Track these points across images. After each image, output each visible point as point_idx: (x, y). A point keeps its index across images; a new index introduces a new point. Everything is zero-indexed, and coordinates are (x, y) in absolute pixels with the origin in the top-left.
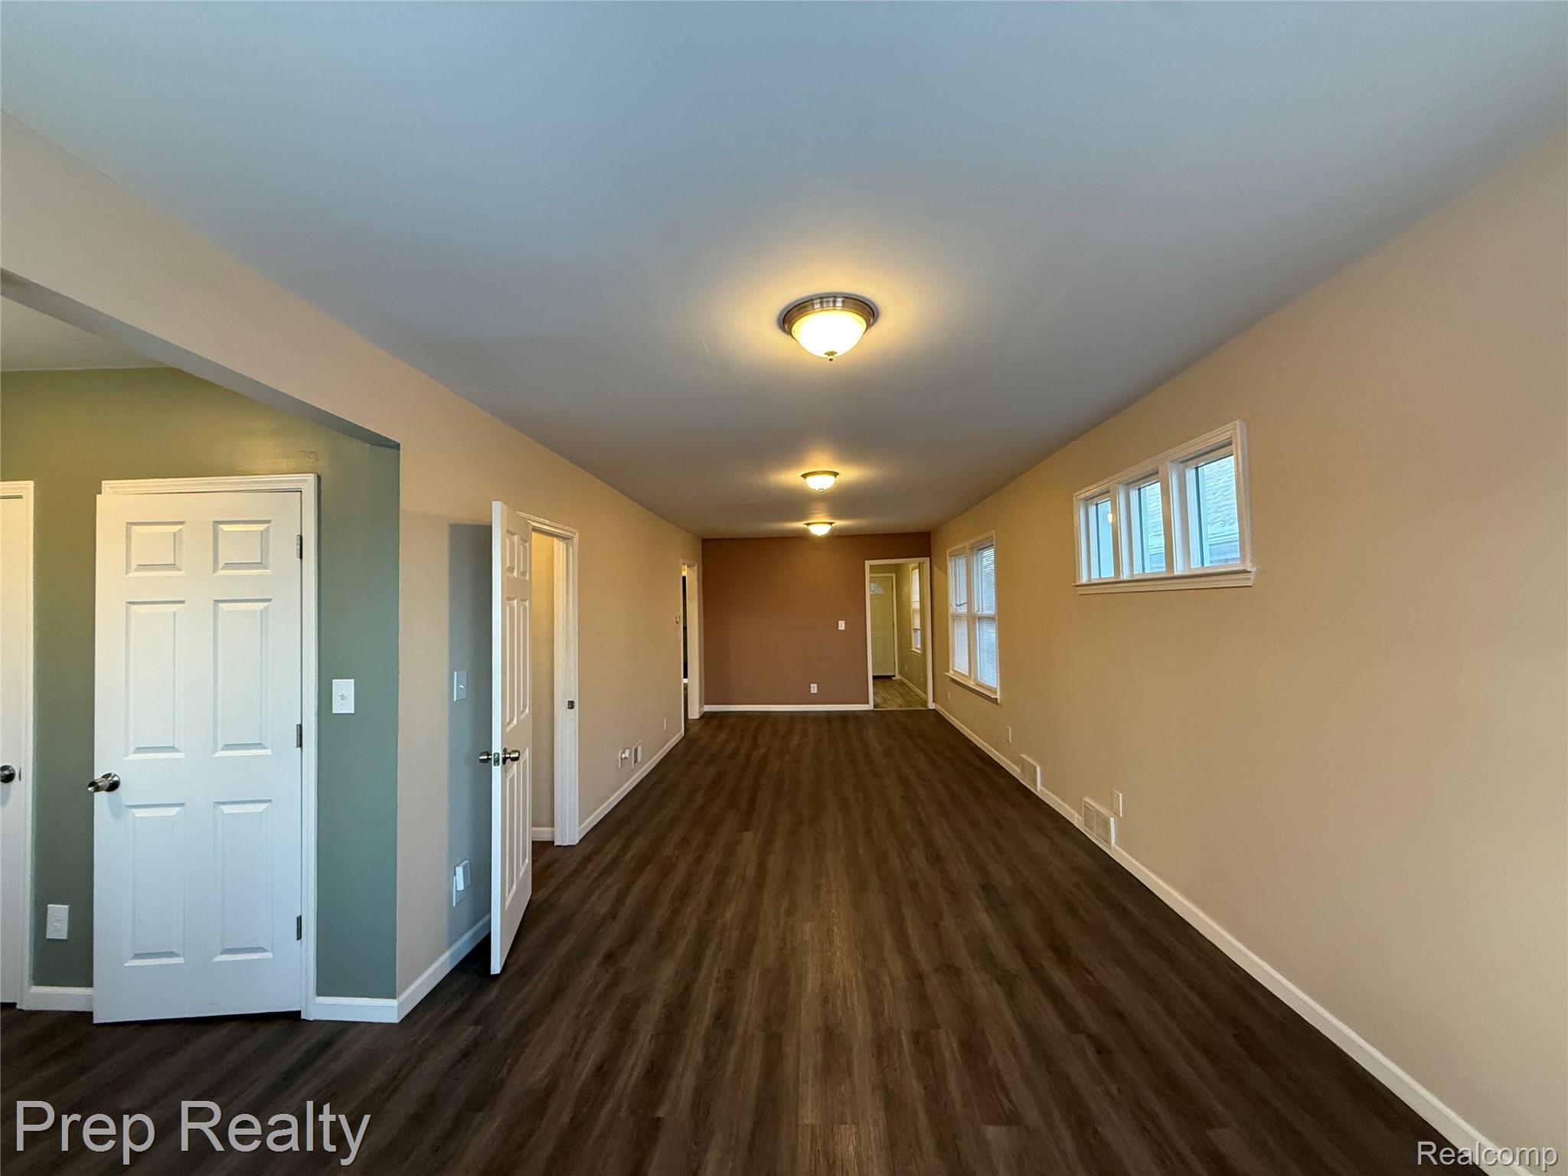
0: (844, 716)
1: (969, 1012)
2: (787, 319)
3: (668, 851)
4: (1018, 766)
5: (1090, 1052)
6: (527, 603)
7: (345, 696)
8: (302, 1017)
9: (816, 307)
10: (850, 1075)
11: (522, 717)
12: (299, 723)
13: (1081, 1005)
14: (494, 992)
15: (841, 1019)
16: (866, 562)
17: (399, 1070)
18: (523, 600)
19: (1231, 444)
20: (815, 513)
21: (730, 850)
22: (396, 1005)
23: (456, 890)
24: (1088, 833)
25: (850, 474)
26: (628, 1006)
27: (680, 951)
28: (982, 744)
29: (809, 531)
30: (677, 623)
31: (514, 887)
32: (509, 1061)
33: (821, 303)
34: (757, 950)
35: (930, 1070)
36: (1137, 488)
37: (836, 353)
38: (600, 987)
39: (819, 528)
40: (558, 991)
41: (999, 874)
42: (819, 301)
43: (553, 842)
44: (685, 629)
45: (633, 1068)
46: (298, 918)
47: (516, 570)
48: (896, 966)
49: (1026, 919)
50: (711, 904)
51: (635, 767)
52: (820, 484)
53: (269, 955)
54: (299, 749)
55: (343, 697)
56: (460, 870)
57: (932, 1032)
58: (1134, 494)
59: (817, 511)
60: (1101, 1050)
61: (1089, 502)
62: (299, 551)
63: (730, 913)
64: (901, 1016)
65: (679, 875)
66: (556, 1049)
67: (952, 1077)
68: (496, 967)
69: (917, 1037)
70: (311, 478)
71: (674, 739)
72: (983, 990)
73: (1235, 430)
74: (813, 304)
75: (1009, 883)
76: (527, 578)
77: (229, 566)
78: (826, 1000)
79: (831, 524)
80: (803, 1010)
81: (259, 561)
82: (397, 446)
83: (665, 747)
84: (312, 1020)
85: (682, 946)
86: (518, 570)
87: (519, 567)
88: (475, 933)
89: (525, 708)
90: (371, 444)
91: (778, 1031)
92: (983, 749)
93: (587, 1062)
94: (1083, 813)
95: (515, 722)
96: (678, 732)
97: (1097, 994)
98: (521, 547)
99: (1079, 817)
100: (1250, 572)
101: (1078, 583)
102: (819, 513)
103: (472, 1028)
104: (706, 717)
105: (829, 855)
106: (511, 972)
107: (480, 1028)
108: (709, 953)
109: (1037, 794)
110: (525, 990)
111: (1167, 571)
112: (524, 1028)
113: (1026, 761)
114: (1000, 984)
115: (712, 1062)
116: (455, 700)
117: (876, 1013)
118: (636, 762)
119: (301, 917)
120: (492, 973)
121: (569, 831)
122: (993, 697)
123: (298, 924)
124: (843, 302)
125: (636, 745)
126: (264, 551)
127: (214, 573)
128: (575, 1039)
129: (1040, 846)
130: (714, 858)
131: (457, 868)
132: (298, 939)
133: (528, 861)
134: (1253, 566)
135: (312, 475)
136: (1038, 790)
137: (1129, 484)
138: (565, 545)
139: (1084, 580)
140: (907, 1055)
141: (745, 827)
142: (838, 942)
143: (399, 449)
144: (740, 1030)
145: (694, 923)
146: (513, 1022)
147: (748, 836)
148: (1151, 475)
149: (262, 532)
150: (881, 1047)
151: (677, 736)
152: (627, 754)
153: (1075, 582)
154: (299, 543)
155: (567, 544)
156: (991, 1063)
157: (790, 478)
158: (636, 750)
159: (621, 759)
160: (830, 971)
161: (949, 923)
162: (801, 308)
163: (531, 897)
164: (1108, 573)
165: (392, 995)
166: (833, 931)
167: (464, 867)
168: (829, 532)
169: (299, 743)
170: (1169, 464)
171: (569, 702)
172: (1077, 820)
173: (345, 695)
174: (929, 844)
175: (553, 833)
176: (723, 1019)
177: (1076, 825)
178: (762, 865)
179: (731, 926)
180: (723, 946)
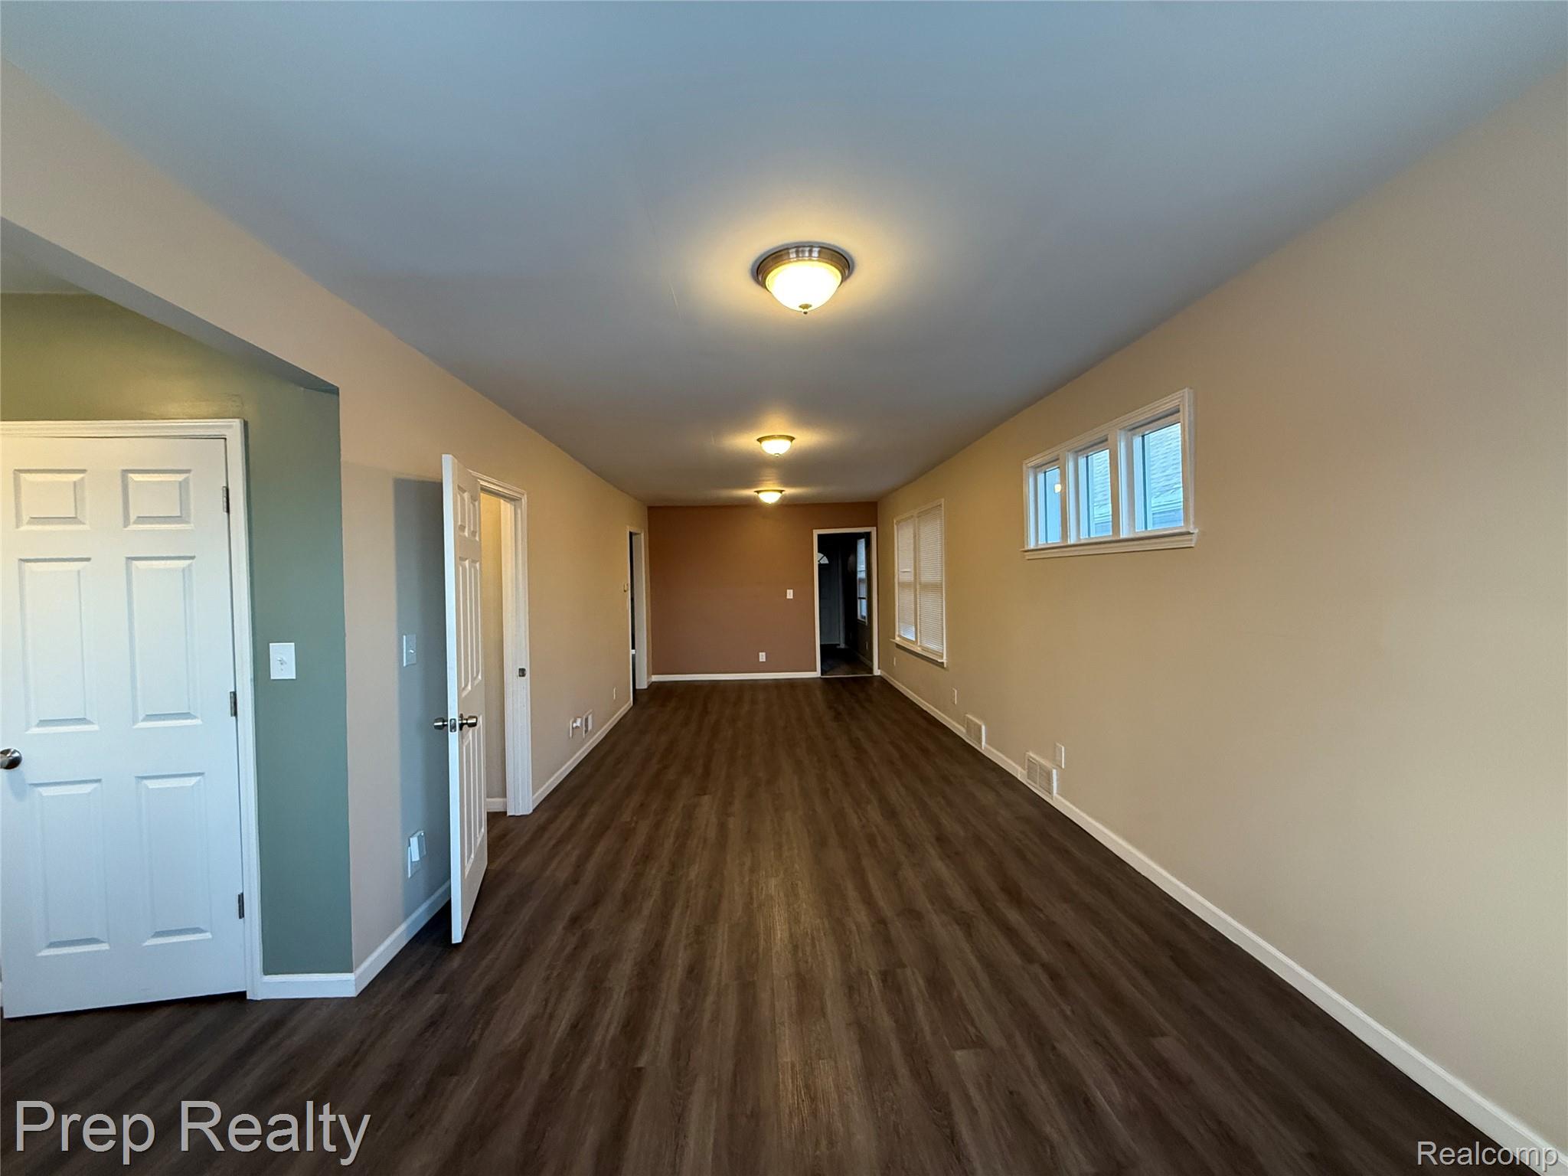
0: (791, 684)
1: (931, 952)
2: (761, 270)
3: (626, 817)
4: (964, 727)
5: (1044, 978)
6: (478, 565)
7: (284, 661)
8: (248, 998)
9: (791, 256)
10: (824, 1015)
11: (476, 682)
12: (233, 690)
13: (1032, 938)
14: (456, 961)
15: (812, 967)
16: (814, 531)
17: (362, 1042)
18: (474, 561)
19: (1178, 411)
20: (763, 481)
21: (689, 814)
22: (354, 979)
23: (411, 862)
24: (1030, 784)
25: (807, 439)
26: (599, 965)
27: (646, 912)
28: (929, 708)
29: (759, 498)
30: (625, 591)
31: (472, 856)
32: (480, 1026)
33: (797, 252)
34: (725, 905)
35: (900, 1005)
36: (1085, 455)
37: (811, 306)
38: (568, 949)
39: (770, 496)
40: (524, 956)
41: (950, 825)
42: (794, 250)
43: (506, 813)
44: (632, 599)
45: (609, 1024)
46: (239, 896)
47: (467, 529)
48: (861, 915)
49: (979, 864)
50: (673, 866)
51: (586, 737)
52: (776, 448)
53: (208, 935)
54: (234, 717)
55: (282, 662)
56: (414, 841)
57: (899, 971)
58: (1082, 461)
59: (768, 478)
60: (1054, 976)
61: (1038, 470)
62: (225, 504)
63: (695, 872)
64: (869, 959)
65: (639, 839)
66: (529, 1010)
67: (920, 1010)
68: (457, 936)
69: (885, 976)
70: (237, 424)
71: (623, 709)
72: (944, 931)
73: (1183, 398)
74: (788, 253)
75: (962, 833)
76: (477, 539)
77: (141, 519)
78: (796, 948)
79: (781, 491)
80: (774, 960)
81: (179, 515)
82: (334, 391)
83: (615, 717)
84: (259, 999)
85: (648, 906)
86: (469, 529)
87: (469, 526)
88: (431, 904)
89: (477, 674)
90: (305, 388)
91: (751, 980)
92: (929, 712)
93: (561, 1022)
94: (1026, 767)
95: (469, 687)
96: (626, 703)
97: (1047, 928)
98: (471, 505)
99: (1023, 771)
100: (1192, 534)
101: (1026, 549)
102: (769, 480)
103: (437, 996)
104: (655, 687)
105: (788, 814)
106: (475, 938)
107: (445, 995)
108: (677, 912)
109: (981, 751)
110: (489, 957)
111: (1113, 535)
112: (492, 993)
113: (972, 721)
114: (959, 924)
115: (688, 1013)
116: (405, 665)
117: (845, 957)
118: (586, 731)
119: (242, 894)
120: (453, 942)
121: (522, 801)
122: (939, 661)
123: (239, 902)
124: (819, 252)
125: (586, 714)
126: (184, 503)
127: (125, 526)
128: (547, 1001)
129: (987, 798)
130: (674, 821)
131: (411, 839)
132: (240, 917)
133: (484, 830)
134: (1195, 528)
135: (237, 420)
136: (983, 748)
137: (1078, 452)
138: (513, 508)
139: (1032, 546)
140: (877, 993)
141: (702, 791)
142: (802, 893)
143: (338, 394)
144: (714, 981)
145: (659, 884)
146: (480, 989)
147: (706, 799)
148: (1101, 443)
149: (180, 483)
150: (852, 986)
151: (626, 706)
152: (578, 723)
153: (1024, 547)
154: (225, 495)
155: (515, 506)
156: (955, 994)
157: (745, 442)
158: (587, 719)
159: (573, 728)
160: (797, 921)
161: (907, 873)
162: (775, 258)
163: (487, 867)
164: (1055, 539)
165: (349, 969)
166: (797, 885)
167: (418, 837)
168: (780, 498)
169: (233, 711)
170: (1118, 431)
171: (520, 669)
172: (1020, 773)
173: (284, 659)
174: (883, 800)
175: (505, 804)
176: (696, 972)
177: (1019, 779)
178: (722, 827)
179: (697, 885)
180: (690, 904)
